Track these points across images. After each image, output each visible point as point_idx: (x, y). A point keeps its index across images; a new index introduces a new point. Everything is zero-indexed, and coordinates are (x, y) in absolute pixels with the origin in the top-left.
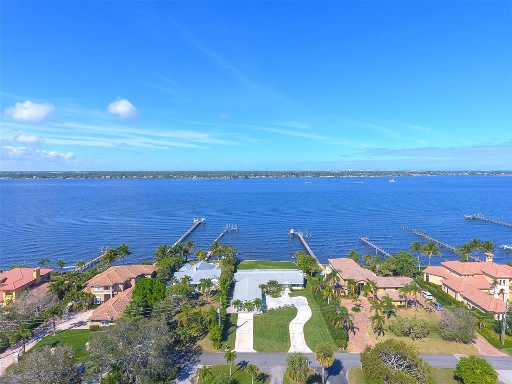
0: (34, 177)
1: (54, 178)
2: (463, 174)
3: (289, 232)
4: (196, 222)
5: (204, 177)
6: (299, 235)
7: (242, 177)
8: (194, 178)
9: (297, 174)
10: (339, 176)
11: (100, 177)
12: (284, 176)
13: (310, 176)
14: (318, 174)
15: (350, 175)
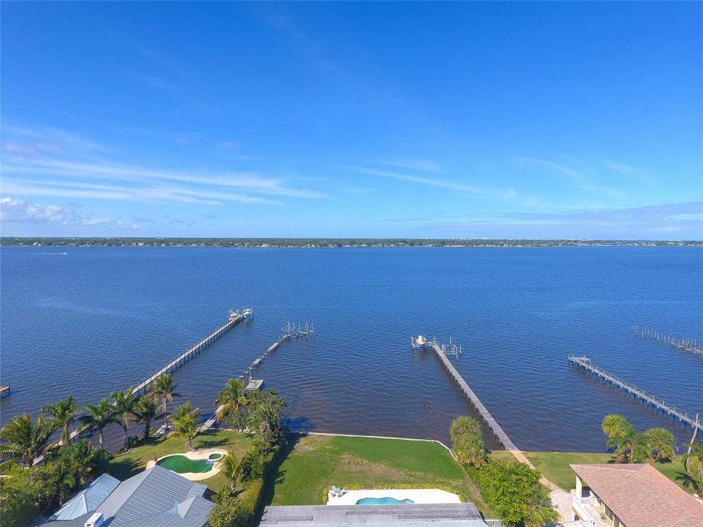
0: (35, 244)
1: (62, 245)
2: (647, 243)
3: (415, 342)
4: (234, 316)
5: (278, 245)
6: (436, 347)
7: (333, 245)
8: (263, 246)
9: (412, 243)
10: (472, 245)
11: (129, 244)
12: (392, 245)
13: (430, 245)
14: (442, 243)
15: (487, 243)
